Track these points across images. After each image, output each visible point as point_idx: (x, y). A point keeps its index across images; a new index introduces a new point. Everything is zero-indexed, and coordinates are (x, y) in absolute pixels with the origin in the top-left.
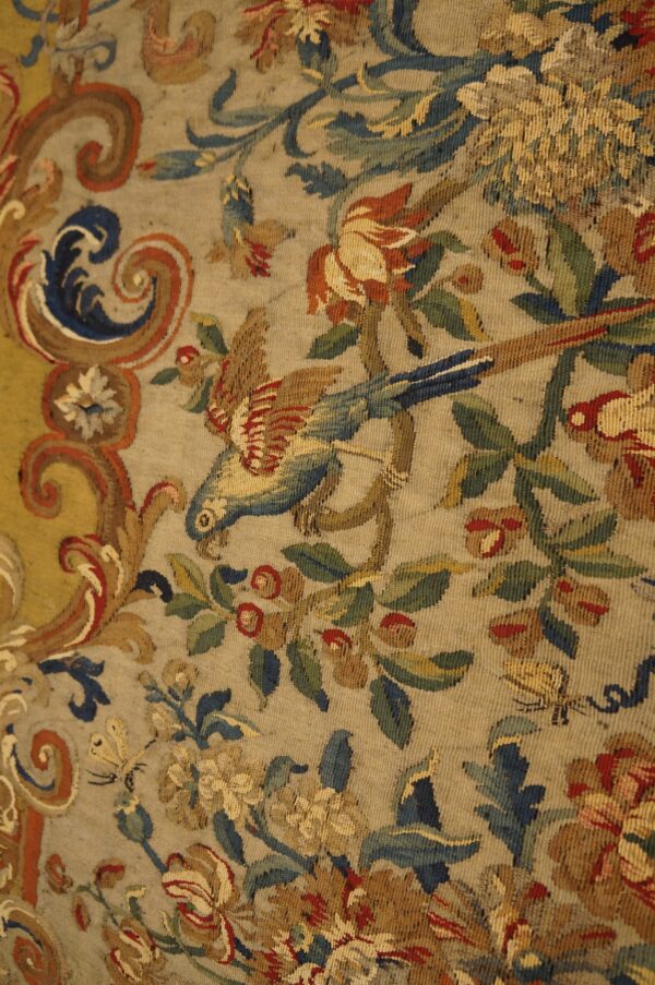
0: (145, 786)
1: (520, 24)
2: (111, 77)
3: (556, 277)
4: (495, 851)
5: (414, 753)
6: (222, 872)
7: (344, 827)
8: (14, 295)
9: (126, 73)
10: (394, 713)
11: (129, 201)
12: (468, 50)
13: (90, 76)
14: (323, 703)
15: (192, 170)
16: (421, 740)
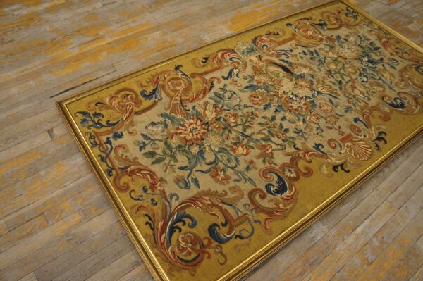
0: (315, 131)
3: (227, 132)
5: (274, 115)
6: (308, 119)
7: (287, 114)
8: (292, 196)
9: (246, 200)
10: (273, 118)
11: (261, 185)
12: (212, 153)
13: (252, 207)
14: (281, 124)
16: (272, 115)
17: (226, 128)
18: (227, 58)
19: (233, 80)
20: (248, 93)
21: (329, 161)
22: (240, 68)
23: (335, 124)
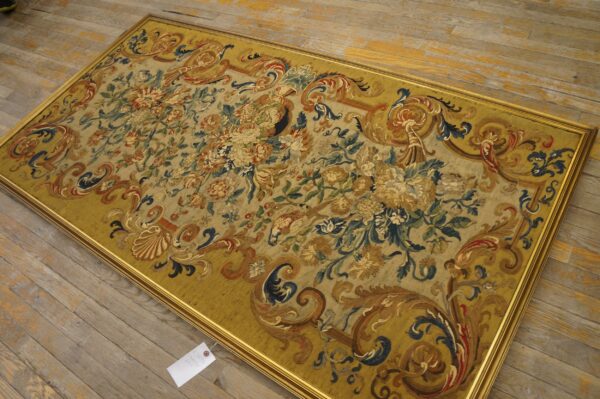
2: (69, 166)
8: (77, 195)
9: (72, 164)
21: (128, 214)
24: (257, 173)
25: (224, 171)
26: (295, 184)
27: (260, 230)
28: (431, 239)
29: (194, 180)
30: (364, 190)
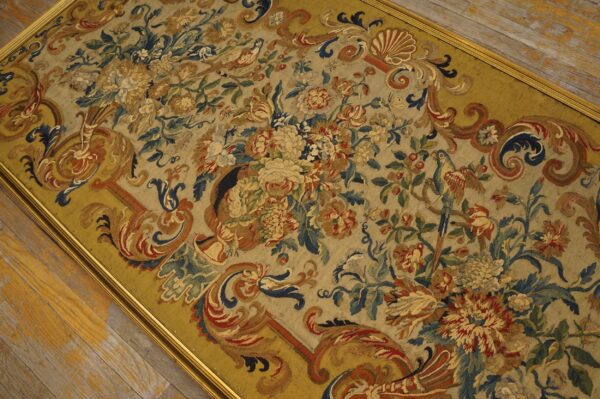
0: (383, 110)
1: (509, 279)
2: (578, 181)
3: (451, 257)
4: (344, 191)
5: (370, 182)
6: (358, 124)
7: (359, 160)
8: (533, 124)
9: (575, 186)
10: (379, 182)
11: (537, 172)
12: (512, 267)
13: (583, 175)
14: (388, 167)
15: (533, 191)
16: (372, 185)
17: (441, 261)
18: (230, 313)
19: (298, 283)
20: (327, 242)
21: (438, 85)
22: (254, 276)
23: (351, 82)
24: (269, 116)
25: (310, 122)
26: (227, 100)
27: (271, 52)
28: (124, 34)
29: (351, 115)
30: (159, 84)
